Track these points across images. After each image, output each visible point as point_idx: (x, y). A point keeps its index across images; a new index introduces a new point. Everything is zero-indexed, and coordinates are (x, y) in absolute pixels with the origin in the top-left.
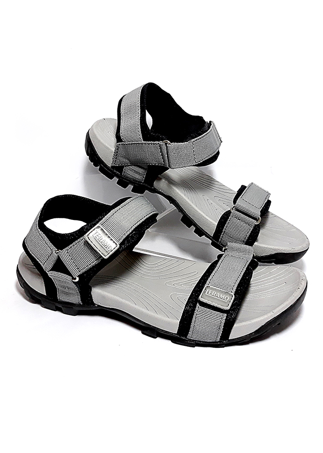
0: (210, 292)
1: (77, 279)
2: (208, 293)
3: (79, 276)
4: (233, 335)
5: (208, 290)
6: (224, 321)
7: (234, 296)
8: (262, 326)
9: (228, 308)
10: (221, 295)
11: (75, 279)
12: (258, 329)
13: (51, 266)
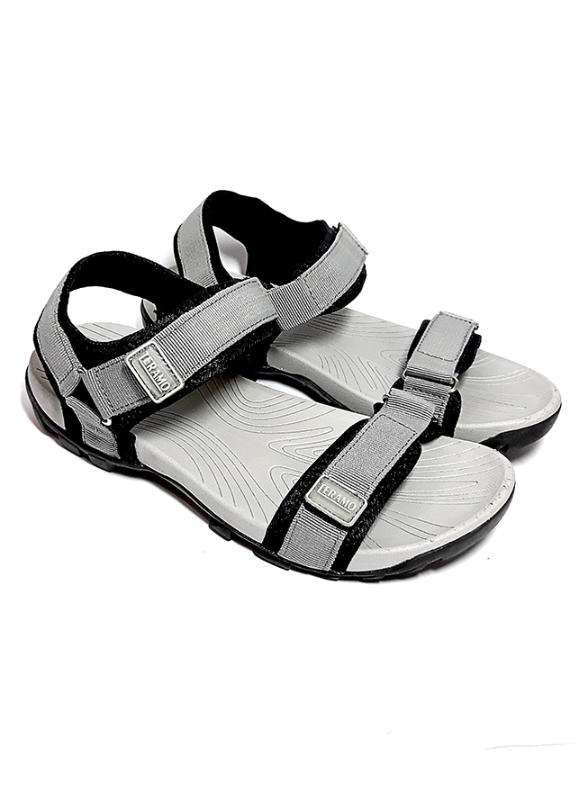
0: (326, 490)
1: (109, 423)
2: (323, 489)
3: (112, 418)
4: (354, 566)
5: (323, 485)
6: (340, 543)
7: (366, 504)
8: (408, 561)
9: (351, 524)
10: (344, 499)
11: (106, 421)
12: (400, 564)
13: (71, 389)
